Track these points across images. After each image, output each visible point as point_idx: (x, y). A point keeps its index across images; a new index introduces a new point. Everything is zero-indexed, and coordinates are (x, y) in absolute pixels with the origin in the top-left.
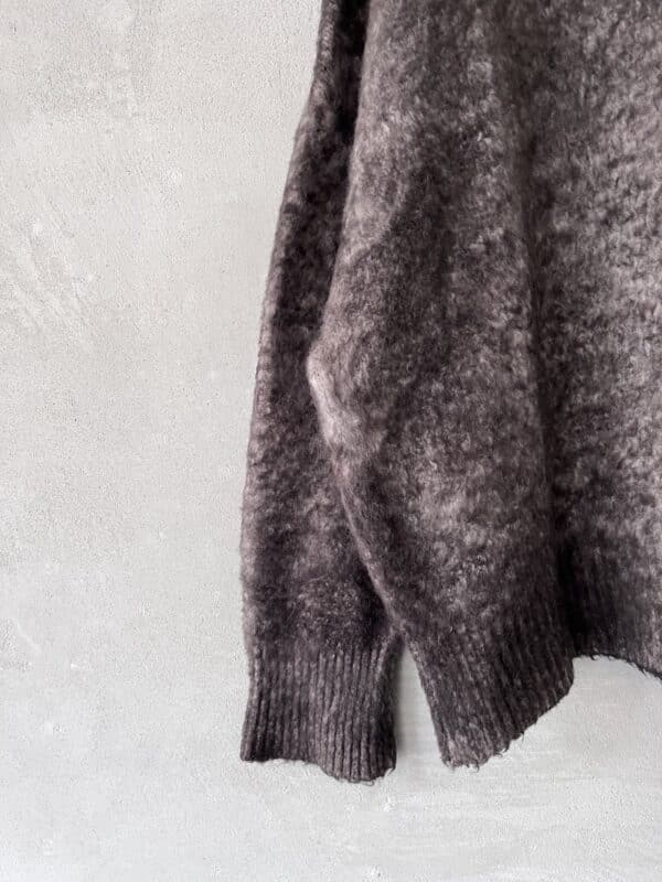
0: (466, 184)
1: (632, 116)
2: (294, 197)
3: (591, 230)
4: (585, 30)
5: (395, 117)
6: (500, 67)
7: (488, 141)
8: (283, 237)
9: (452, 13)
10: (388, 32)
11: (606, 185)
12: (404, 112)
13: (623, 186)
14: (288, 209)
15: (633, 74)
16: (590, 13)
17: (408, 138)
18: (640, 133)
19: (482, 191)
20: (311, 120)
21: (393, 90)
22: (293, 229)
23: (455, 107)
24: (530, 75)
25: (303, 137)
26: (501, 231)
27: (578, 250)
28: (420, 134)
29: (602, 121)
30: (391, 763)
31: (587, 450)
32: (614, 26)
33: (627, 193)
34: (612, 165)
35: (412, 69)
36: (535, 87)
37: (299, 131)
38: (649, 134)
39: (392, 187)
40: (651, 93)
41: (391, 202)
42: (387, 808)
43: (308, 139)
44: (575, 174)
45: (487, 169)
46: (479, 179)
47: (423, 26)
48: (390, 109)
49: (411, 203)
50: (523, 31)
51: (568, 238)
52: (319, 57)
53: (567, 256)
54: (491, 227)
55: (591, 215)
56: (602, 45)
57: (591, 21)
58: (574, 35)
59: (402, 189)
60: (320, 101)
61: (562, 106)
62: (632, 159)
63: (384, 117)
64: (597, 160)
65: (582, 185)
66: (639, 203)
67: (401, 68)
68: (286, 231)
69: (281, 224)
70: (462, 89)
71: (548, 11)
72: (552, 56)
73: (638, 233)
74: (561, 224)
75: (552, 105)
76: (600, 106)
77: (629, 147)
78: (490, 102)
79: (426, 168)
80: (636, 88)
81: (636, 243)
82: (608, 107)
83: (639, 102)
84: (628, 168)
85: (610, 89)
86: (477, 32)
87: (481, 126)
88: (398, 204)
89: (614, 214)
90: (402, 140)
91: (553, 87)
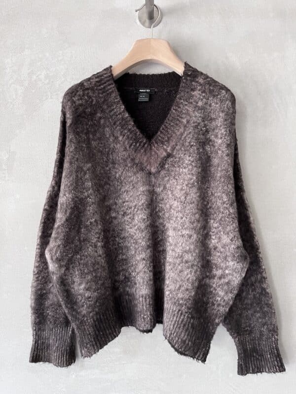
0: (85, 209)
1: (127, 192)
2: (46, 207)
3: (120, 217)
4: (116, 172)
5: (67, 195)
6: (93, 184)
7: (90, 200)
8: (44, 216)
9: (81, 172)
10: (66, 176)
11: (123, 207)
12: (69, 194)
13: (126, 207)
14: (45, 210)
15: (127, 183)
16: (117, 169)
17: (70, 200)
18: (129, 196)
19: (89, 211)
20: (51, 189)
21: (67, 189)
22: (46, 215)
23: (82, 193)
24: (103, 183)
25: (49, 193)
26: (94, 220)
27: (118, 221)
28: (73, 199)
29: (121, 192)
30: (73, 361)
31: (123, 270)
32: (122, 172)
33: (127, 209)
34: (124, 202)
35: (72, 185)
36: (105, 185)
37: (48, 191)
38: (131, 196)
39: (66, 211)
40: (131, 188)
41: (66, 214)
42: (74, 376)
43: (50, 193)
44: (116, 204)
45: (90, 206)
46: (88, 208)
47: (74, 176)
48: (66, 193)
49: (71, 214)
50: (100, 173)
51: (115, 218)
52: (54, 174)
53: (115, 222)
54: (92, 219)
55: (120, 213)
56: (120, 176)
57: (117, 171)
58: (114, 173)
59: (68, 211)
60: (54, 185)
61: (112, 189)
62: (128, 202)
63: (65, 195)
64: (121, 201)
65: (118, 206)
66: (129, 212)
67: (69, 184)
68: (44, 215)
69: (43, 213)
70: (84, 189)
71: (107, 168)
72: (109, 178)
73: (130, 218)
74: (113, 215)
75: (109, 189)
76: (120, 189)
77: (127, 199)
78: (91, 191)
79: (75, 206)
80: (128, 186)
81: (129, 220)
82: (122, 190)
83: (128, 189)
84: (127, 203)
85: (122, 186)
86: (87, 176)
87: (88, 197)
88: (68, 215)
89: (125, 214)
90: (69, 200)
91: (110, 185)
